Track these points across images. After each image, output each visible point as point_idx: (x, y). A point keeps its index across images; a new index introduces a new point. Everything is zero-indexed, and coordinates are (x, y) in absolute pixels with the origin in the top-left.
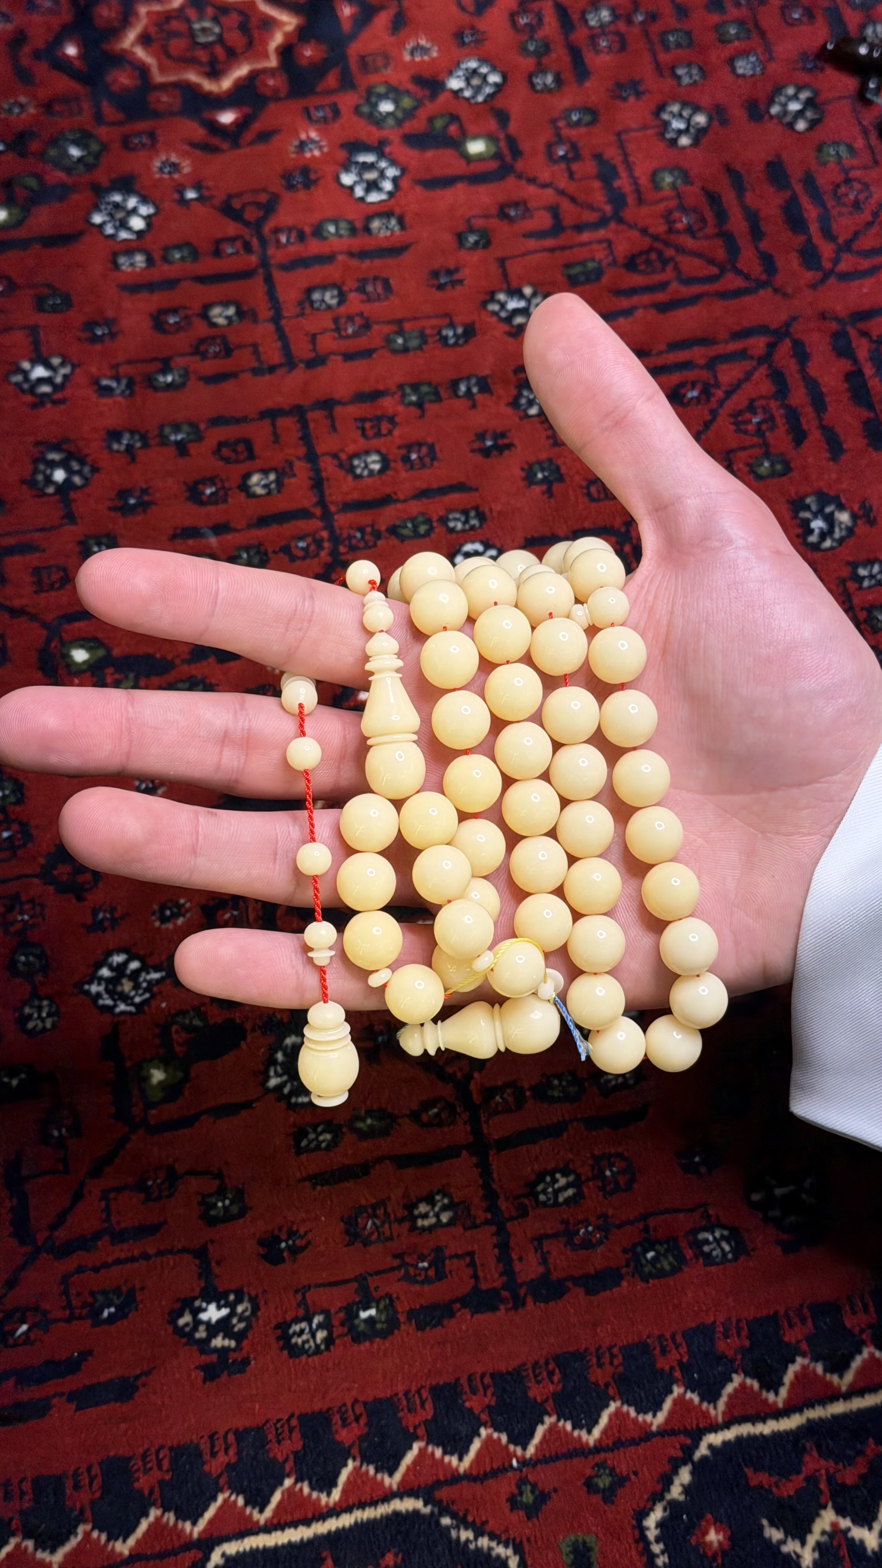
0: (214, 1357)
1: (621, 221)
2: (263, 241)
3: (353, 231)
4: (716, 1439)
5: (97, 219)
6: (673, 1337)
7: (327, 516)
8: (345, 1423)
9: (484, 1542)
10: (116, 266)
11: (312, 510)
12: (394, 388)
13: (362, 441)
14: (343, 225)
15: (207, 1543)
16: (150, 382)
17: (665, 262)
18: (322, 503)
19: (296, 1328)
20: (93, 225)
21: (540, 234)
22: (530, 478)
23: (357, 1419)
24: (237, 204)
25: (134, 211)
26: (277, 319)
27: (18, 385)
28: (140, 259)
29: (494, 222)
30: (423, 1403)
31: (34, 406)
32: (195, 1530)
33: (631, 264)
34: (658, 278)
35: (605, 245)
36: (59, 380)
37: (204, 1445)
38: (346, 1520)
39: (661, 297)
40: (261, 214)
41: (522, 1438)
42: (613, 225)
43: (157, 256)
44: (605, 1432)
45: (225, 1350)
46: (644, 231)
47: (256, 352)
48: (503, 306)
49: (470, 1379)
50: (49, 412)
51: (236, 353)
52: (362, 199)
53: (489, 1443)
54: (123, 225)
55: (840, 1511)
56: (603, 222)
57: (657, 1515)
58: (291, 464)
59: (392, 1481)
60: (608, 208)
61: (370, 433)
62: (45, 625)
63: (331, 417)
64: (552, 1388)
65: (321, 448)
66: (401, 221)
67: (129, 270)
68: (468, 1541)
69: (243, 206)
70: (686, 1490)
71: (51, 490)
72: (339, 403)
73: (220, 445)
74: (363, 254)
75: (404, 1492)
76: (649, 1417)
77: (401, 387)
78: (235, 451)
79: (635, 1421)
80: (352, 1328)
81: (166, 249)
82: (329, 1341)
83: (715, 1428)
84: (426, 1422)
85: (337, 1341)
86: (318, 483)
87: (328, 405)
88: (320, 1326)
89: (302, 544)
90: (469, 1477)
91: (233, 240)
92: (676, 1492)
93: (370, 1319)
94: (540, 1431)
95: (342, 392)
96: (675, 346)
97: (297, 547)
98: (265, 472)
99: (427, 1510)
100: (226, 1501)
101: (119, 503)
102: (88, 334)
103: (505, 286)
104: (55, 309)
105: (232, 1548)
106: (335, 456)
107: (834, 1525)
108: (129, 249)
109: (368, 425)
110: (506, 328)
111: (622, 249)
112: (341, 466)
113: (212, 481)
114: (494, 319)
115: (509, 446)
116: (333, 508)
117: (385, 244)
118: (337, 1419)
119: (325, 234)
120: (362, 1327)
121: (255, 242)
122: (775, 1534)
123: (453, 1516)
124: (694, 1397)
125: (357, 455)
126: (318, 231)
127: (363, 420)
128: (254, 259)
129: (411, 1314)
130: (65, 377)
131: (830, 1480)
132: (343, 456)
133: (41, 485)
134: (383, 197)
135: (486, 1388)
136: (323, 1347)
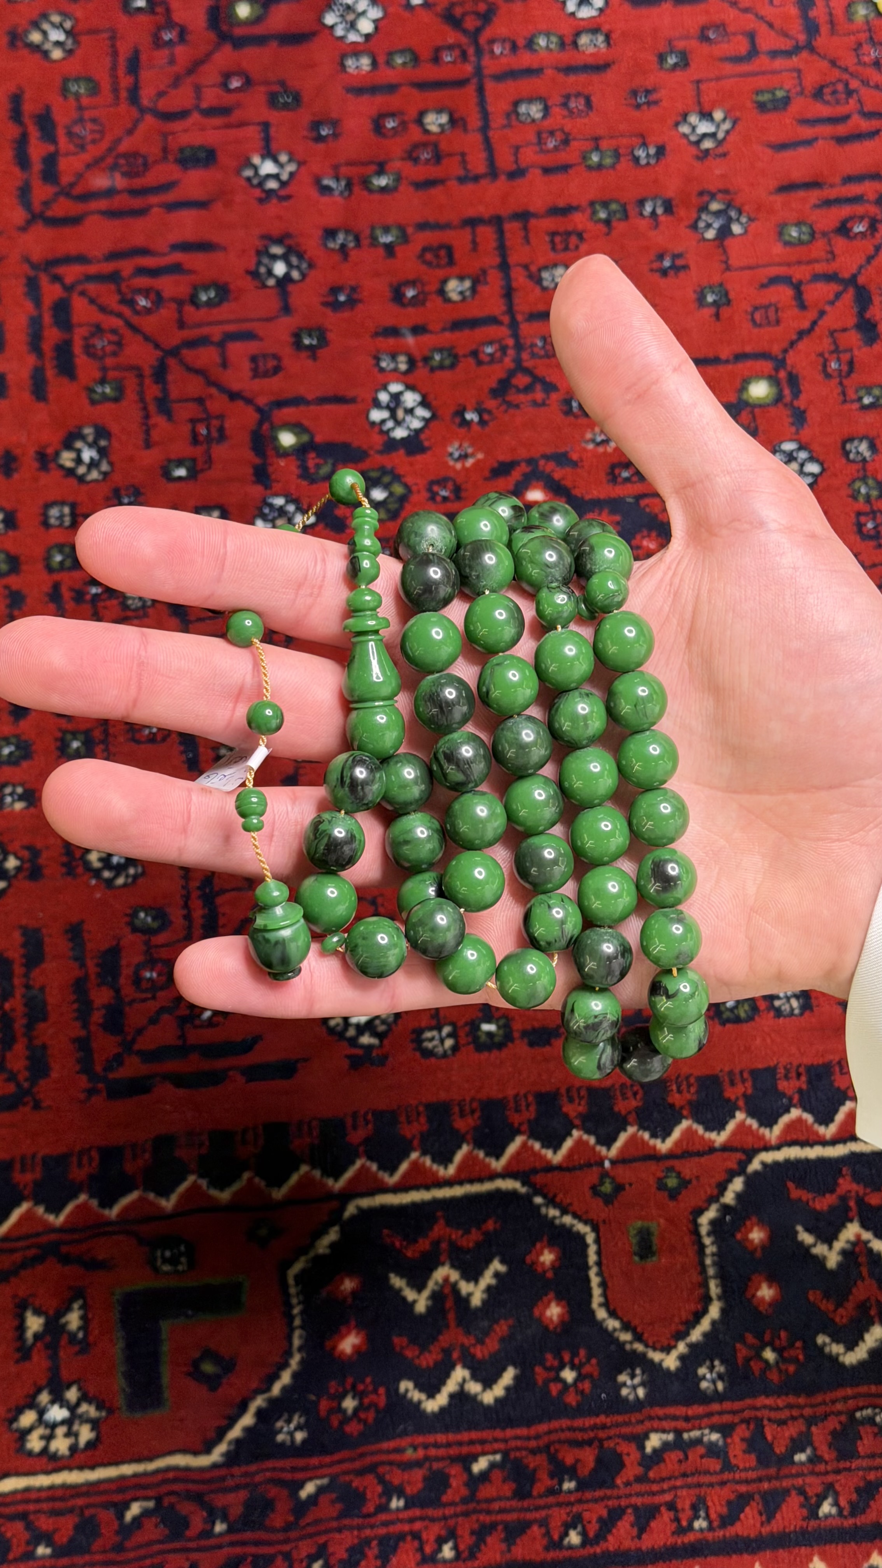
0: (359, 1052)
1: (812, 50)
2: (479, 51)
3: (562, 44)
4: (768, 1157)
5: (330, 19)
6: (741, 1073)
7: (514, 325)
8: (462, 1114)
9: (568, 1220)
10: (343, 66)
11: (502, 318)
12: (584, 203)
13: (552, 255)
14: (554, 39)
15: (346, 1196)
16: (365, 183)
17: (849, 93)
18: (510, 310)
19: (428, 1034)
20: (324, 25)
21: (738, 59)
22: (701, 300)
23: (473, 1112)
24: (458, 11)
25: (364, 13)
26: (485, 129)
27: (249, 179)
28: (365, 62)
29: (694, 43)
30: (528, 1106)
31: (261, 201)
32: (337, 1185)
33: (818, 94)
34: (841, 110)
35: (795, 75)
36: (285, 177)
37: (349, 1121)
38: (458, 1191)
39: (841, 129)
40: (478, 23)
41: (608, 1141)
42: (805, 54)
43: (381, 60)
44: (677, 1143)
45: (370, 1047)
46: (833, 63)
47: (464, 162)
48: (694, 128)
49: (568, 1090)
50: (273, 208)
51: (445, 161)
52: (573, 14)
53: (579, 1143)
54: (353, 26)
55: (864, 1226)
56: (797, 49)
57: (711, 1213)
58: (484, 272)
59: (497, 1165)
60: (802, 38)
61: (560, 247)
62: (259, 410)
63: (525, 228)
64: (634, 1103)
65: (512, 260)
66: (608, 37)
67: (355, 72)
68: (554, 1218)
69: (464, 15)
70: (739, 1196)
71: (271, 282)
72: (535, 215)
73: (425, 250)
74: (569, 69)
75: (506, 1174)
76: (713, 1136)
77: (592, 204)
78: (437, 256)
79: (702, 1138)
80: (476, 1040)
81: (390, 54)
82: (455, 1048)
83: (767, 1148)
84: (529, 1121)
85: (463, 1049)
86: (508, 293)
87: (523, 216)
88: (449, 1035)
89: (489, 350)
90: (559, 1168)
91: (451, 48)
92: (729, 1198)
93: (489, 1034)
94: (623, 1138)
95: (538, 204)
96: (849, 179)
97: (483, 352)
98: (461, 278)
99: (523, 1190)
100: (363, 1166)
101: (331, 299)
102: (314, 134)
103: (697, 108)
104: (286, 106)
105: (365, 1203)
106: (526, 267)
107: (858, 1236)
108: (356, 50)
109: (558, 239)
110: (693, 150)
111: (811, 79)
112: (531, 277)
113: (412, 283)
114: (685, 141)
115: (685, 267)
116: (520, 318)
117: (591, 61)
118: (456, 1109)
119: (537, 48)
120: (483, 1038)
121: (471, 51)
122: (806, 1238)
123: (545, 1196)
124: (753, 1123)
125: (546, 268)
126: (530, 44)
127: (554, 234)
128: (469, 68)
129: (524, 1033)
130: (292, 174)
131: (860, 1201)
132: (533, 268)
133: (264, 277)
134: (593, 13)
135: (581, 1098)
136: (449, 1052)
